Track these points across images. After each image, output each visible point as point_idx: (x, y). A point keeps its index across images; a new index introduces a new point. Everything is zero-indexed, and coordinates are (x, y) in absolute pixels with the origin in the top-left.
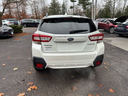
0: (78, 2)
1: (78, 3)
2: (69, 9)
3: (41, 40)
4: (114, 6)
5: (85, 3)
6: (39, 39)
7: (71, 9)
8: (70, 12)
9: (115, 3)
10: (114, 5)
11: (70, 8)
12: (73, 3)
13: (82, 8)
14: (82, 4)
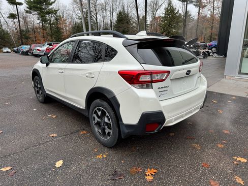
0: (27, 6)
1: (27, 8)
2: (8, 20)
3: (154, 79)
4: (97, 20)
5: (44, 9)
6: (150, 79)
7: (11, 20)
8: (11, 25)
9: (96, 14)
10: (95, 17)
11: (8, 17)
12: (15, 6)
13: (39, 19)
14: (36, 11)
